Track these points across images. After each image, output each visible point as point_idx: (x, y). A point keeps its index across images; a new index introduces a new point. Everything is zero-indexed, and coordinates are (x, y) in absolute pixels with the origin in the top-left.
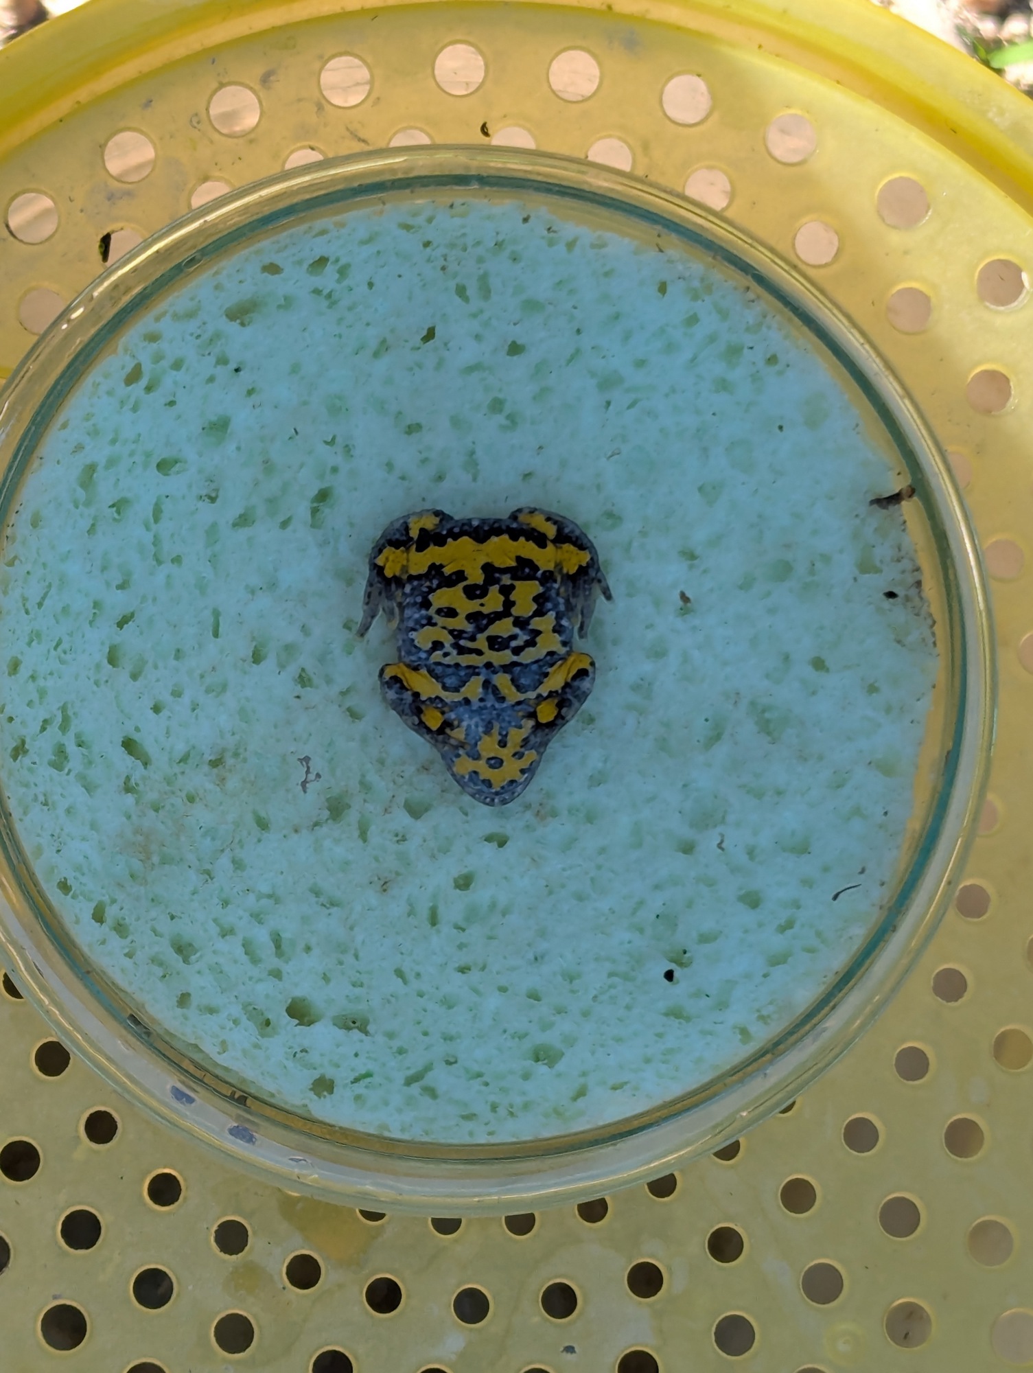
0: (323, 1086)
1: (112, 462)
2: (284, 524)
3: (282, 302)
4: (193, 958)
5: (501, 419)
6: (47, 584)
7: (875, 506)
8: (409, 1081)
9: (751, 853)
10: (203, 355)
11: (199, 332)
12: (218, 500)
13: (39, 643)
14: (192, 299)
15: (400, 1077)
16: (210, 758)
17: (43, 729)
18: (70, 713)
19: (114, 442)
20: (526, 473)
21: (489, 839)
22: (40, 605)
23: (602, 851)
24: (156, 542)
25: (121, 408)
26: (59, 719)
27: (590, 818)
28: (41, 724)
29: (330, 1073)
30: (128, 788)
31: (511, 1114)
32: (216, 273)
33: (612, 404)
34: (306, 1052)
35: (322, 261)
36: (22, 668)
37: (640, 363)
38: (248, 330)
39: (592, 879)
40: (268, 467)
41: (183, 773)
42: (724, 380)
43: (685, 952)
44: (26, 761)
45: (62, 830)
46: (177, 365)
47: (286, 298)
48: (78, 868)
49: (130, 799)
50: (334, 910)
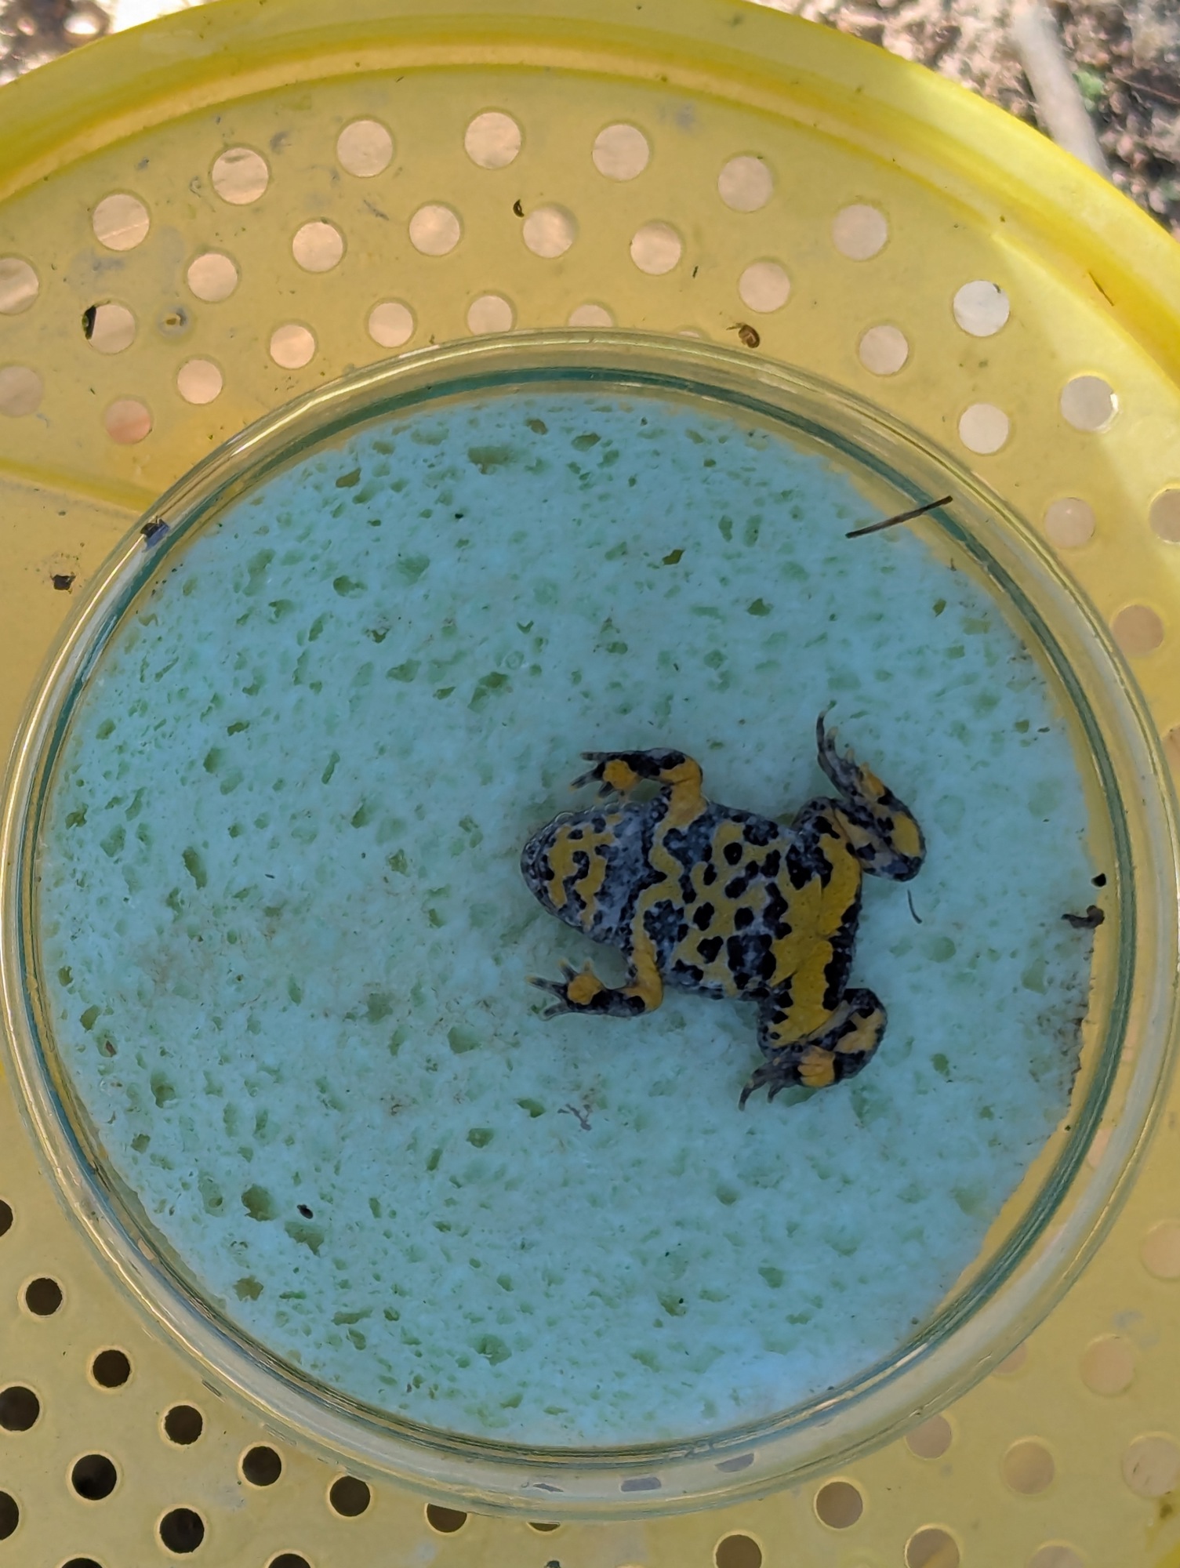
0: (249, 1288)
1: (292, 559)
2: (444, 693)
3: (534, 464)
4: (167, 1103)
5: (713, 674)
6: (175, 656)
7: (1067, 922)
8: (340, 1320)
9: (792, 1229)
10: (428, 486)
11: (434, 461)
12: (383, 642)
13: (141, 716)
14: (440, 424)
15: (331, 1311)
16: (268, 904)
17: (110, 805)
18: (144, 799)
19: (301, 538)
20: (718, 741)
21: (523, 1104)
22: (159, 676)
23: (638, 1163)
24: (303, 659)
25: (324, 507)
26: (130, 802)
27: (639, 1126)
28: (110, 800)
29: (261, 1277)
30: (172, 901)
31: (432, 1395)
32: (479, 408)
33: (836, 707)
34: (246, 1246)
35: (593, 438)
36: (113, 734)
37: (884, 675)
38: (485, 479)
39: (615, 1189)
40: (450, 628)
41: (234, 908)
42: (963, 728)
43: (681, 1301)
44: (79, 831)
45: (87, 917)
46: (397, 487)
47: (540, 462)
48: (88, 964)
49: (169, 914)
50: (334, 1112)
